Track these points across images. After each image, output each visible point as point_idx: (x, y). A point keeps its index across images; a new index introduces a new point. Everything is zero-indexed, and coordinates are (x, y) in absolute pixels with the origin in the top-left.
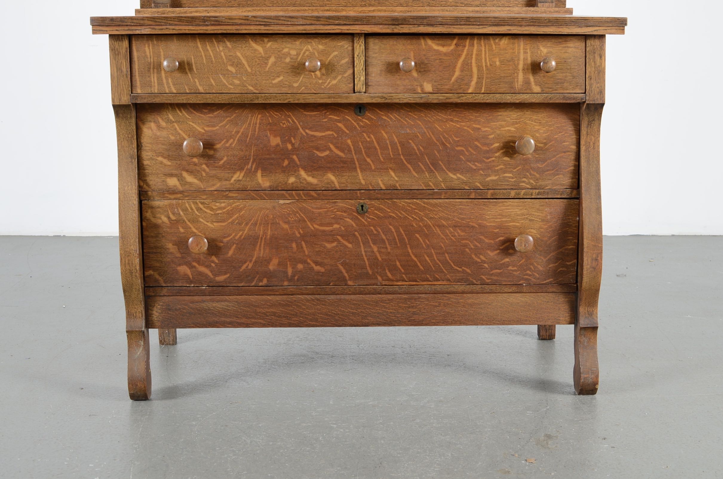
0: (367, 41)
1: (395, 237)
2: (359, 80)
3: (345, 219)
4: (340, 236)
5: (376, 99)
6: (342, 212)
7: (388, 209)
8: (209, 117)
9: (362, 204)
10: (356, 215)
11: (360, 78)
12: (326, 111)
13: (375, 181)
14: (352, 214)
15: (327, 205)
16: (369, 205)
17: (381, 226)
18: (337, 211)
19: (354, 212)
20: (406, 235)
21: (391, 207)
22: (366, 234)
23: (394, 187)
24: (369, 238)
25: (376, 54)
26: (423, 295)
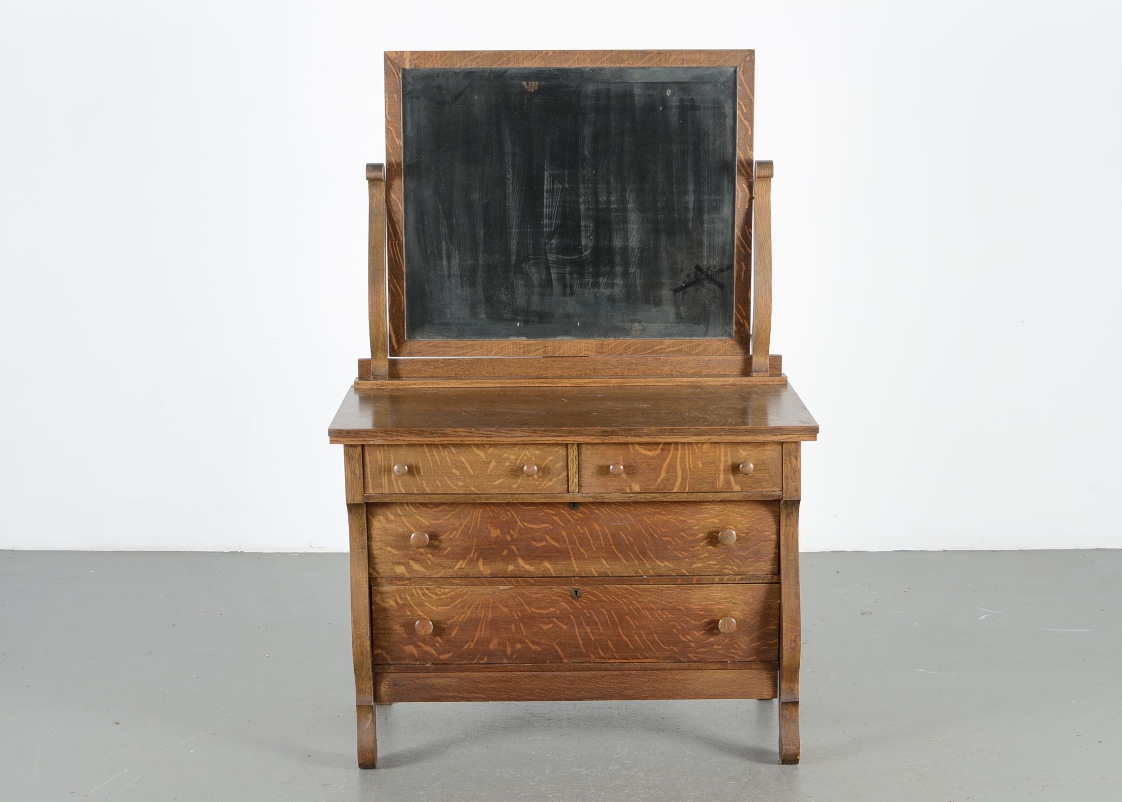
0: (579, 447)
1: (607, 619)
2: (573, 482)
3: (561, 603)
4: (555, 618)
5: (588, 499)
6: (557, 597)
7: (601, 594)
8: (434, 511)
9: (576, 590)
10: (570, 599)
11: (573, 480)
12: (542, 506)
13: (588, 568)
14: (567, 599)
15: (543, 591)
16: (582, 590)
17: (594, 609)
18: (553, 596)
19: (569, 596)
20: (617, 618)
21: (603, 592)
22: (580, 616)
23: (606, 574)
24: (582, 620)
25: (588, 458)
26: (634, 672)
